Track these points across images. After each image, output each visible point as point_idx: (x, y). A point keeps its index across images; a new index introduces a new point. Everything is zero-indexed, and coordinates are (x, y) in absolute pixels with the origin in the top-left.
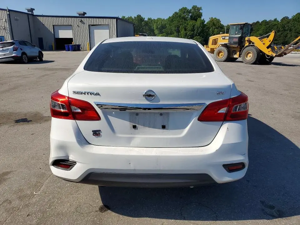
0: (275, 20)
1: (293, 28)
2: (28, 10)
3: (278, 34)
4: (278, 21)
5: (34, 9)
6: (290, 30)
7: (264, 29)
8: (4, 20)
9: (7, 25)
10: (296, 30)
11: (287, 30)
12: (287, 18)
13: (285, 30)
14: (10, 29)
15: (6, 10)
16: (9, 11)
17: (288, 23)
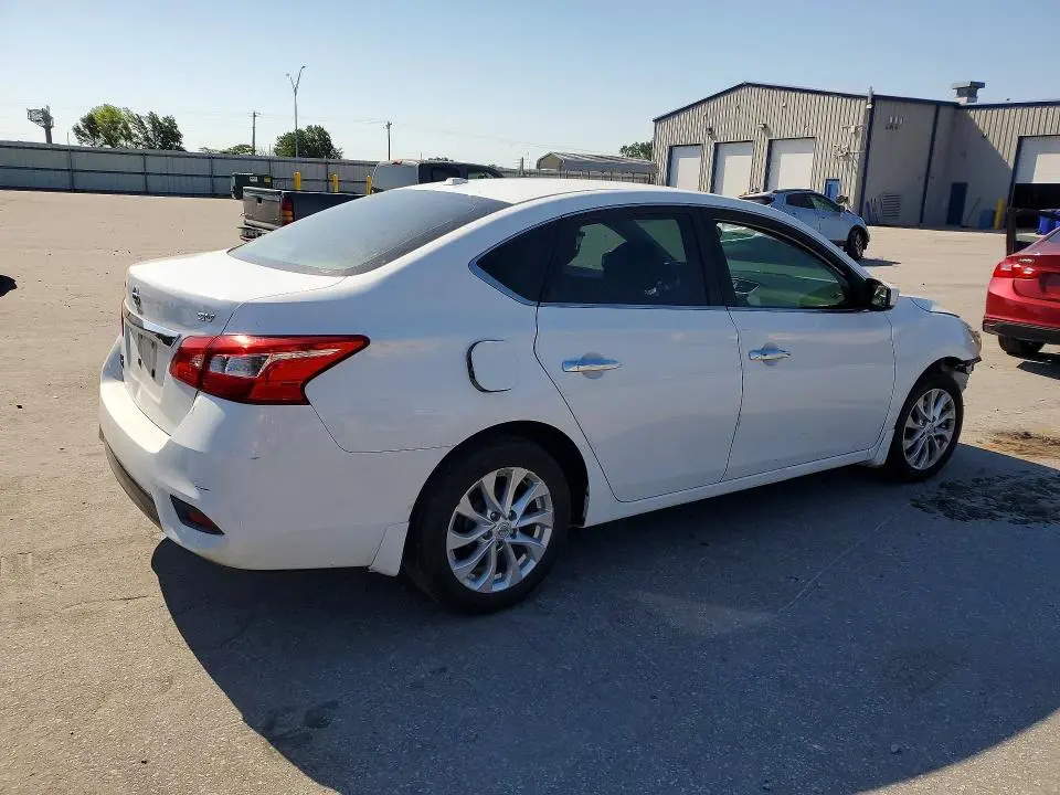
2: (961, 91)
5: (982, 85)
8: (852, 129)
9: (856, 147)
14: (864, 157)
15: (866, 98)
16: (875, 99)
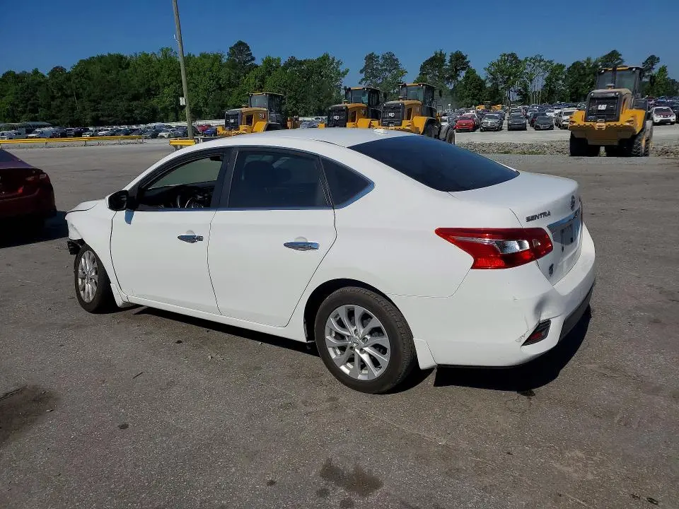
0: (36, 72)
1: (81, 91)
3: (55, 103)
4: (43, 76)
6: (78, 97)
7: (17, 93)
10: (90, 95)
11: (71, 96)
12: (62, 70)
13: (67, 96)
17: (69, 79)
